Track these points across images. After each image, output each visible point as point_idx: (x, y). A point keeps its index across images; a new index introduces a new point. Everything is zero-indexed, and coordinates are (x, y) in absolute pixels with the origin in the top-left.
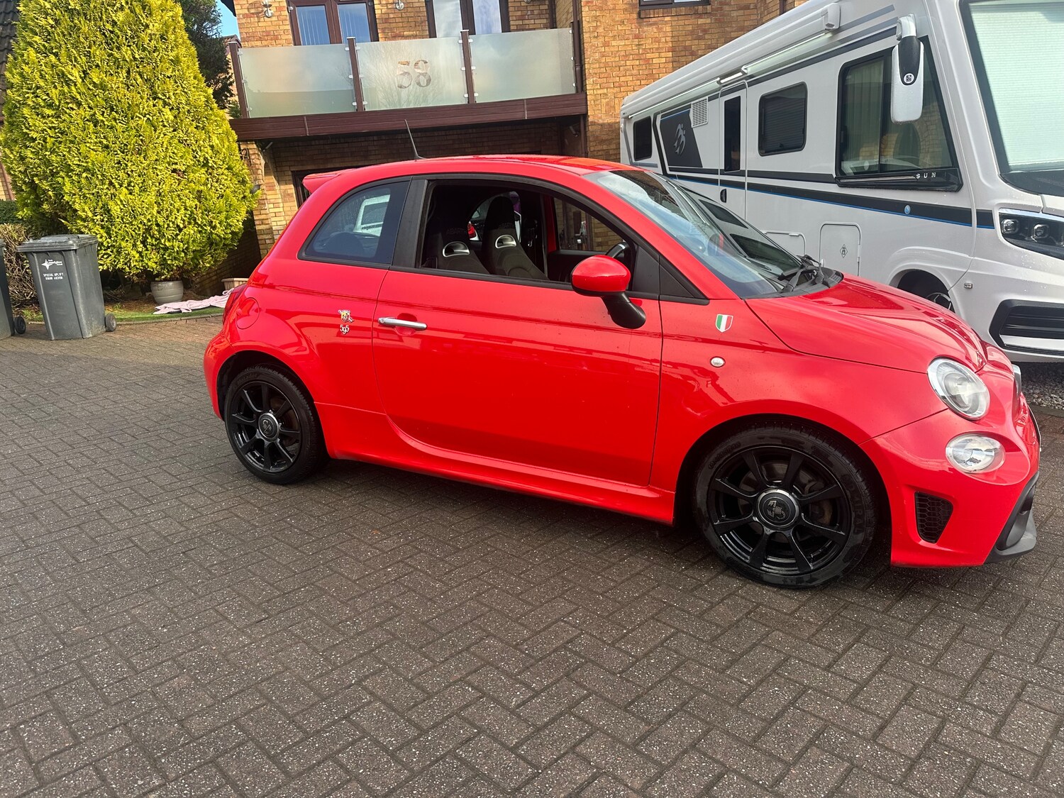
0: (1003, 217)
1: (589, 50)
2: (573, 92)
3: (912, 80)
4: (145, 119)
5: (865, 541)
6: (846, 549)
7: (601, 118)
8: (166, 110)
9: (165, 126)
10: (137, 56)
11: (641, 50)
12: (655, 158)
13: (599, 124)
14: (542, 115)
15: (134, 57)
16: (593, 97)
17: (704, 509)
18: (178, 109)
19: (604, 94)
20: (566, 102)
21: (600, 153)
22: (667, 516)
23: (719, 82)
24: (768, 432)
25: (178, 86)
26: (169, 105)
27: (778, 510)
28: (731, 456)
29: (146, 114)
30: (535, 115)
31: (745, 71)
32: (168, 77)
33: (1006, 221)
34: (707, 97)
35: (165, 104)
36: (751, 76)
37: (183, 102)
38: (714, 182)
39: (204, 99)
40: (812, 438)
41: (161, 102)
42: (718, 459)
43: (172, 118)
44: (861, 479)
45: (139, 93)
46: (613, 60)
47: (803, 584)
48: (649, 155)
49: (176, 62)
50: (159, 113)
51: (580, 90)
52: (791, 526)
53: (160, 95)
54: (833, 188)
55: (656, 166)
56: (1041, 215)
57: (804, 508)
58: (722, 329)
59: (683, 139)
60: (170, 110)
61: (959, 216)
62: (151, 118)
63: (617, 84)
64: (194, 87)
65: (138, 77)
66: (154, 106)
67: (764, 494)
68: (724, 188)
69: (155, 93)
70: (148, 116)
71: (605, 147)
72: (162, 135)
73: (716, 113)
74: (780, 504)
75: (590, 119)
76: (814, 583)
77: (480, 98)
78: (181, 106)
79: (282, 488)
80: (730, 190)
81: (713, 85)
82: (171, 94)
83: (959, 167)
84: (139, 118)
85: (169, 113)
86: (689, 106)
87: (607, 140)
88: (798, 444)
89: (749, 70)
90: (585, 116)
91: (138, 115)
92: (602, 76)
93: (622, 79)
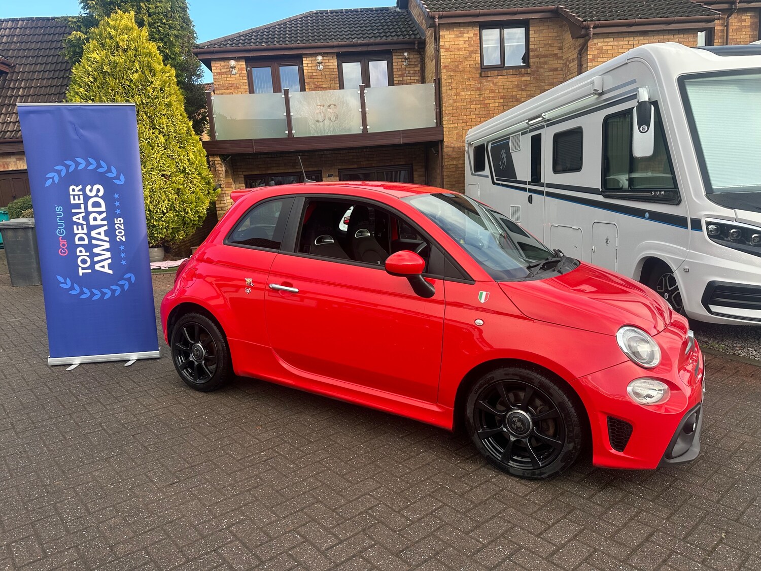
0: (708, 224)
1: (446, 98)
2: (435, 126)
3: (646, 130)
4: (147, 142)
5: (574, 448)
6: (562, 453)
7: (452, 143)
8: (161, 136)
9: (159, 146)
10: (144, 102)
11: (481, 98)
12: (487, 171)
13: (451, 147)
14: (412, 141)
15: (142, 102)
16: (448, 129)
17: (471, 421)
18: (168, 135)
19: (455, 127)
20: (430, 133)
21: (452, 166)
22: (449, 425)
23: (527, 123)
24: (511, 370)
25: (169, 121)
26: (163, 132)
27: (519, 424)
28: (489, 385)
29: (147, 139)
30: (407, 141)
31: (544, 117)
32: (163, 115)
33: (710, 227)
34: (520, 133)
35: (160, 132)
36: (549, 120)
37: (172, 131)
38: (524, 190)
39: (186, 129)
40: (539, 376)
41: (158, 131)
42: (480, 387)
43: (164, 141)
44: (571, 405)
45: (144, 125)
46: (462, 104)
47: (535, 476)
48: (483, 169)
49: (169, 105)
50: (156, 138)
51: (439, 125)
52: (528, 435)
53: (157, 127)
54: (600, 198)
55: (487, 177)
56: (734, 223)
57: (535, 423)
58: (483, 301)
59: (505, 160)
60: (163, 136)
61: (680, 222)
62: (150, 141)
63: (464, 121)
64: (180, 121)
65: (144, 115)
66: (153, 133)
67: (510, 413)
68: (531, 194)
69: (155, 125)
70: (148, 140)
71: (455, 162)
72: (157, 152)
73: (526, 143)
74: (520, 420)
75: (445, 144)
76: (542, 476)
77: (371, 129)
78: (170, 133)
79: (204, 394)
80: (534, 195)
81: (524, 124)
82: (165, 126)
83: (678, 189)
84: (143, 141)
85: (162, 138)
86: (509, 138)
87: (456, 158)
88: (530, 380)
89: (547, 116)
90: (442, 141)
91: (142, 139)
92: (455, 115)
93: (468, 117)
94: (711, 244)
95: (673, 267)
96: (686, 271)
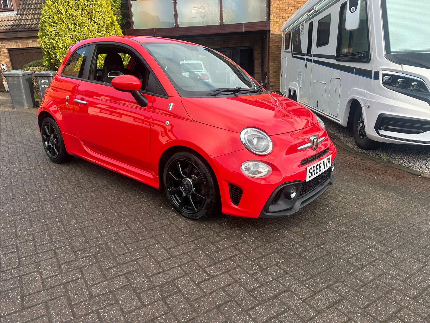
0: (384, 75)
1: (273, 2)
2: (266, 20)
3: (354, 10)
4: (87, 28)
5: (211, 202)
6: (205, 205)
7: (276, 32)
8: (95, 25)
9: (94, 31)
10: (86, 3)
11: (296, 2)
12: (290, 50)
13: (275, 34)
14: (250, 30)
15: (84, 4)
16: (273, 23)
17: (166, 184)
18: (100, 24)
19: (278, 21)
20: (261, 25)
21: (274, 47)
22: (157, 186)
23: (307, 15)
24: (182, 153)
25: (100, 15)
26: (96, 23)
27: (186, 186)
28: (172, 162)
29: (87, 26)
30: (247, 30)
31: (315, 9)
32: (97, 12)
33: (385, 77)
34: (304, 22)
35: (95, 22)
36: (317, 11)
37: (102, 21)
38: (304, 59)
39: (110, 21)
40: (195, 157)
41: (93, 21)
42: (169, 164)
43: (97, 28)
44: (210, 175)
45: (85, 18)
46: (283, 6)
47: (194, 218)
48: (288, 48)
49: (100, 6)
50: (92, 26)
51: (268, 20)
52: (191, 193)
53: (93, 19)
54: (334, 61)
55: (290, 52)
56: (401, 75)
57: (195, 185)
58: (170, 109)
59: (298, 41)
60: (97, 25)
62: (89, 28)
63: (284, 17)
64: (107, 16)
65: (86, 11)
66: (91, 23)
67: (183, 180)
68: (307, 62)
69: (91, 18)
70: (87, 27)
71: (277, 44)
72: (92, 34)
74: (187, 184)
75: (271, 32)
76: (197, 218)
77: (225, 22)
78: (101, 23)
80: (308, 63)
82: (97, 18)
83: (370, 51)
84: (85, 27)
85: (96, 26)
86: (300, 26)
87: (278, 41)
88: (190, 159)
89: (316, 8)
90: (269, 31)
91: (84, 26)
92: (278, 13)
93: (287, 15)
94: (383, 88)
95: (362, 105)
96: (368, 107)
